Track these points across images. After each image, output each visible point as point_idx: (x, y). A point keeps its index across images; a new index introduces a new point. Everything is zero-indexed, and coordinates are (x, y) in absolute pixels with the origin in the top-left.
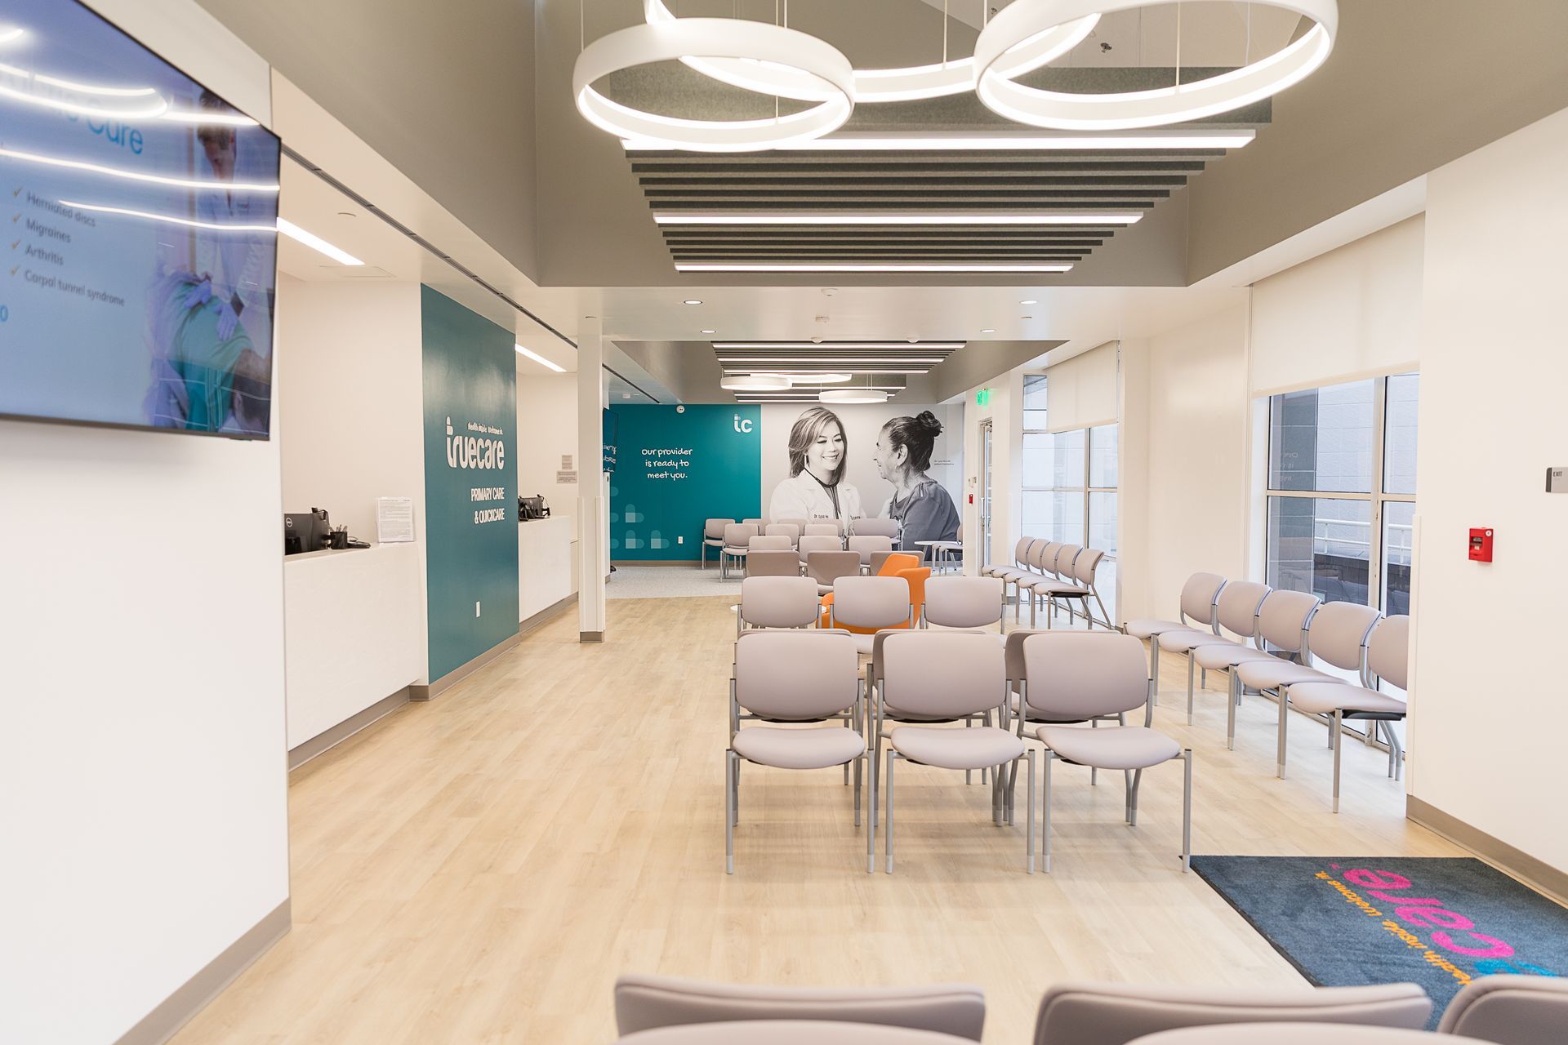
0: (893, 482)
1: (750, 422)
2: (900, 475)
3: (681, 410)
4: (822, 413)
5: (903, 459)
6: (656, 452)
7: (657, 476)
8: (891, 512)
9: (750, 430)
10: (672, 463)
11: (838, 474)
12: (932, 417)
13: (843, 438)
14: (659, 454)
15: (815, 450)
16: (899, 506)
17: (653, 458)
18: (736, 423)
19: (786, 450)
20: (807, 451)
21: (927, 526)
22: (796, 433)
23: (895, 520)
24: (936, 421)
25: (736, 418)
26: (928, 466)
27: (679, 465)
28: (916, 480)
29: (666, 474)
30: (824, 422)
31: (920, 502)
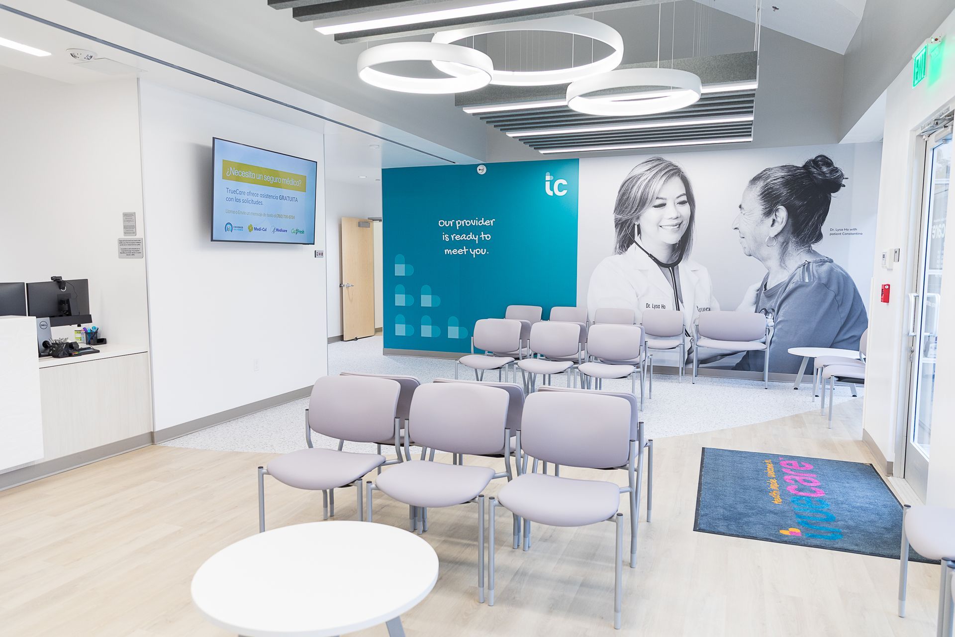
0: (762, 260)
1: (564, 182)
2: (774, 251)
3: (482, 170)
4: (663, 165)
5: (779, 227)
6: (454, 224)
7: (454, 252)
8: (757, 303)
9: (564, 192)
10: (471, 236)
11: (680, 249)
12: (827, 162)
13: (689, 199)
14: (458, 225)
15: (649, 218)
16: (770, 295)
17: (451, 230)
18: (548, 184)
19: (609, 218)
20: (638, 218)
21: (814, 325)
22: (624, 194)
23: (762, 315)
24: (836, 170)
25: (548, 178)
26: (819, 237)
27: (480, 239)
28: (798, 258)
29: (465, 250)
30: (664, 178)
31: (804, 288)
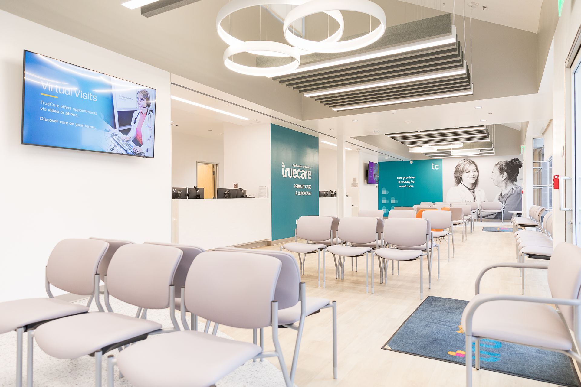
0: (500, 187)
1: (438, 166)
2: (504, 184)
3: (411, 162)
4: (468, 161)
5: (504, 178)
6: (402, 178)
7: (402, 186)
8: (499, 199)
9: (438, 169)
10: (408, 182)
11: (475, 184)
12: (518, 160)
13: (477, 170)
14: (403, 179)
15: (465, 176)
16: (503, 197)
17: (401, 180)
18: (433, 166)
19: (453, 176)
20: (462, 176)
21: (516, 205)
22: (457, 169)
23: (501, 203)
24: (520, 162)
25: (433, 164)
26: (517, 180)
27: (411, 182)
28: (511, 186)
29: (406, 186)
30: (469, 164)
31: (513, 195)
